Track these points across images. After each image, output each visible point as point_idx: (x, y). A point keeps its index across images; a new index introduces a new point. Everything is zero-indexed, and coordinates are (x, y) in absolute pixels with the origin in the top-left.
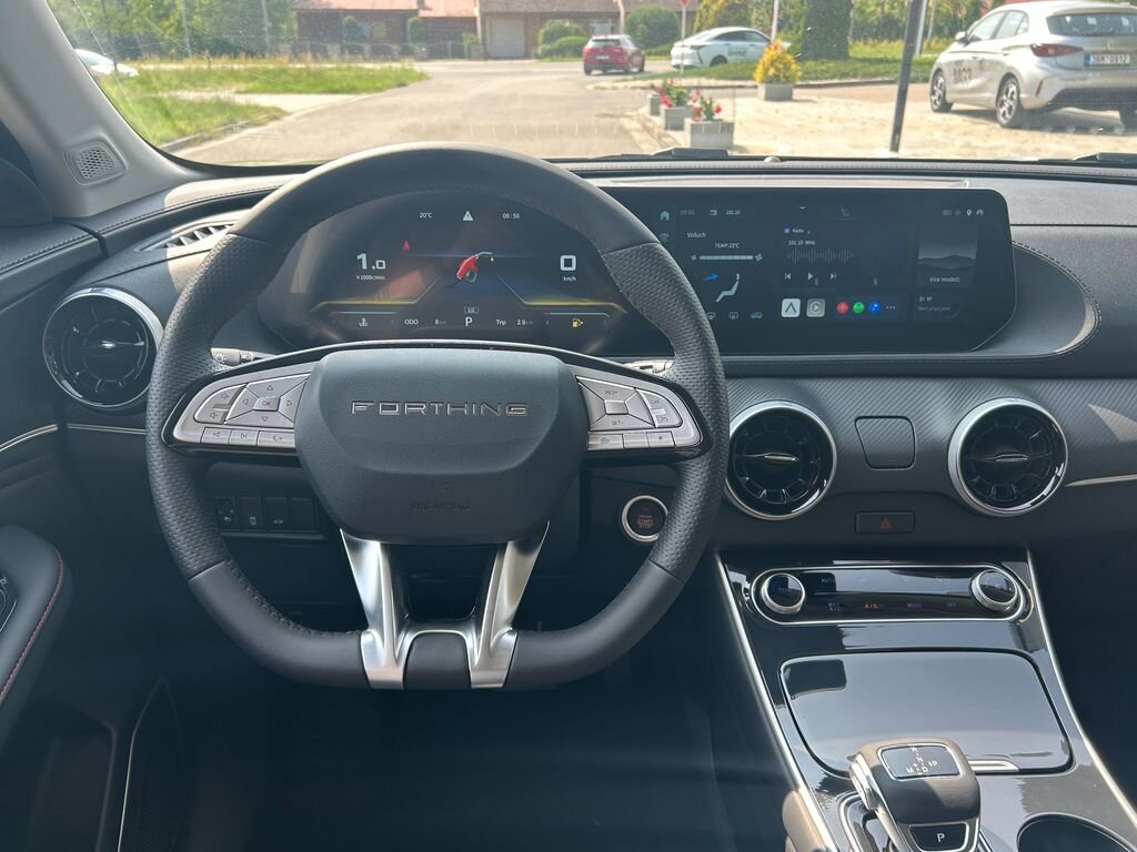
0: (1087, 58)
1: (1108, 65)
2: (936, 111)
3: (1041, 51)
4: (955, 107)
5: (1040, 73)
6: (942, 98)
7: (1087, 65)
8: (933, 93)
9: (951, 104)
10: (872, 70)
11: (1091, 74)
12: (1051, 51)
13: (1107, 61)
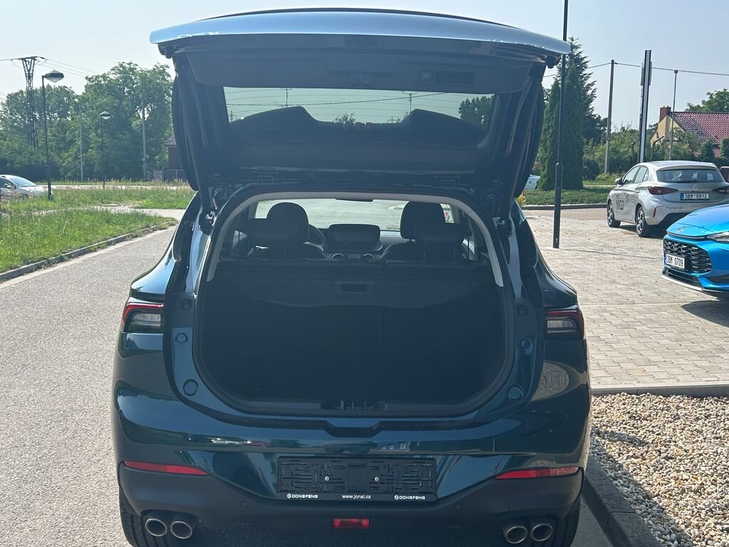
0: (682, 195)
1: (695, 199)
2: (610, 226)
3: (654, 191)
4: (622, 224)
5: (655, 204)
6: (613, 218)
7: (682, 199)
8: (608, 215)
9: (619, 222)
10: (596, 197)
11: (685, 205)
12: (659, 192)
13: (694, 197)
